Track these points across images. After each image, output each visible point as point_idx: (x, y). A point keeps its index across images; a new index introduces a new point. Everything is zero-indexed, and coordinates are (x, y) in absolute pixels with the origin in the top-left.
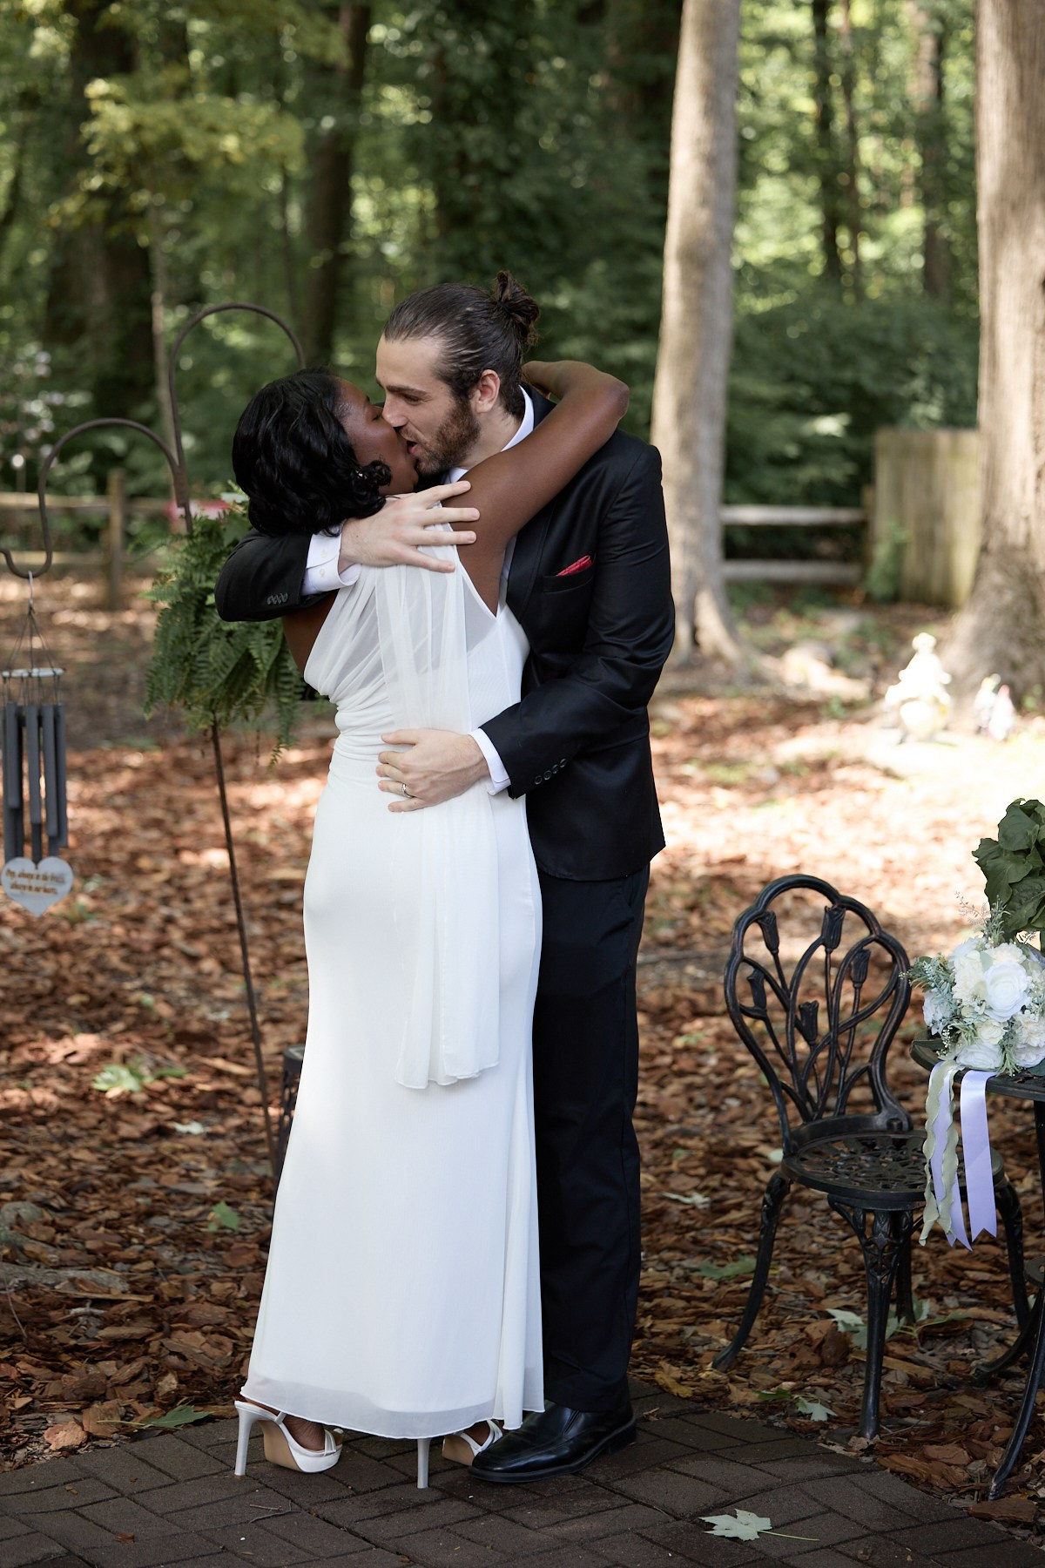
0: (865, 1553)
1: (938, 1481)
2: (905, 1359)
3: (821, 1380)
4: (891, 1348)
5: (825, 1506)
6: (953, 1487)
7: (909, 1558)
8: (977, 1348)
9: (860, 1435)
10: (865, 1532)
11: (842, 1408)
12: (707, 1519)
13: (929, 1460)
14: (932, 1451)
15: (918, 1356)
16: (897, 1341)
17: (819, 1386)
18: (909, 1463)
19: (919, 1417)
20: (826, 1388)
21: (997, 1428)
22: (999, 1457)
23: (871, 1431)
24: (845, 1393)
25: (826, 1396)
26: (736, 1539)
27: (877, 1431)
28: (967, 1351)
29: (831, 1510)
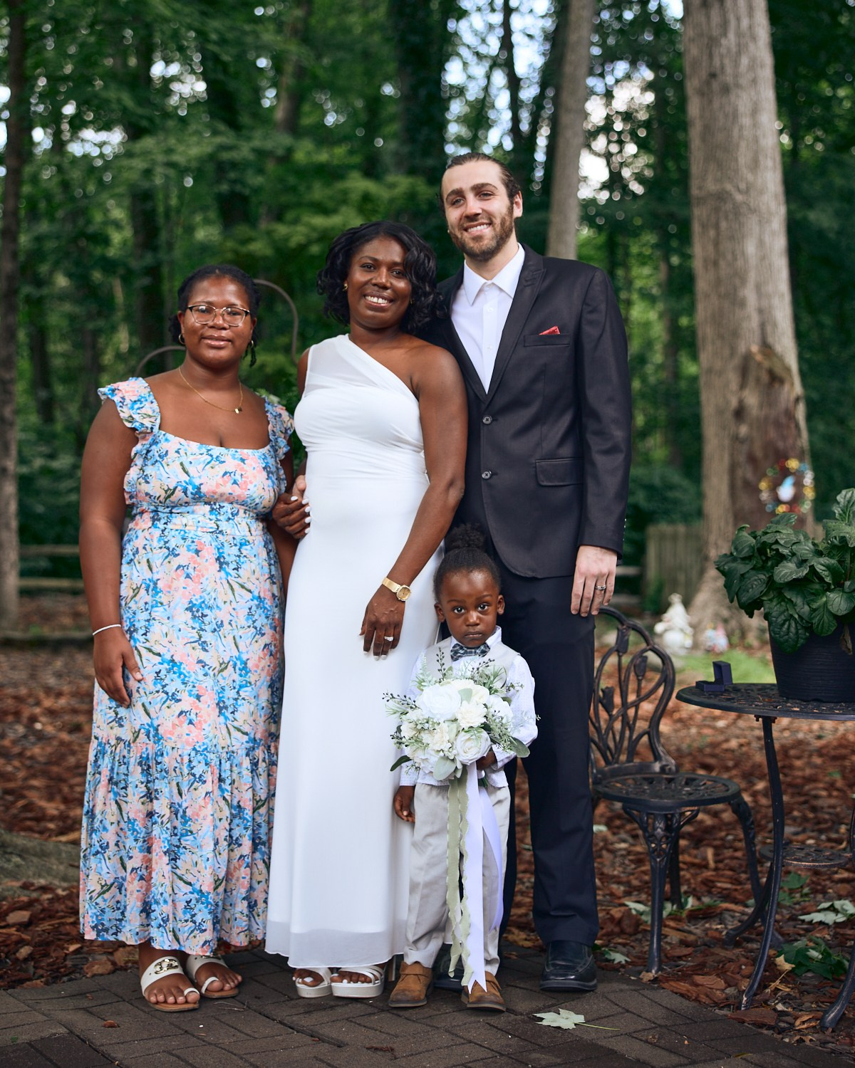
0: (654, 1037)
1: (703, 999)
2: (678, 930)
3: (620, 941)
4: (667, 923)
5: (624, 1008)
6: (715, 1003)
7: (686, 1042)
8: (725, 925)
9: (647, 971)
10: (653, 1025)
11: (635, 957)
12: (538, 1015)
13: (697, 985)
14: (699, 979)
15: (686, 928)
16: (672, 919)
17: (620, 944)
18: (684, 986)
19: (687, 961)
20: (624, 945)
21: (743, 967)
22: (746, 984)
23: (656, 968)
24: (637, 948)
25: (624, 950)
26: (559, 1028)
27: (660, 969)
28: (719, 927)
29: (628, 1011)
